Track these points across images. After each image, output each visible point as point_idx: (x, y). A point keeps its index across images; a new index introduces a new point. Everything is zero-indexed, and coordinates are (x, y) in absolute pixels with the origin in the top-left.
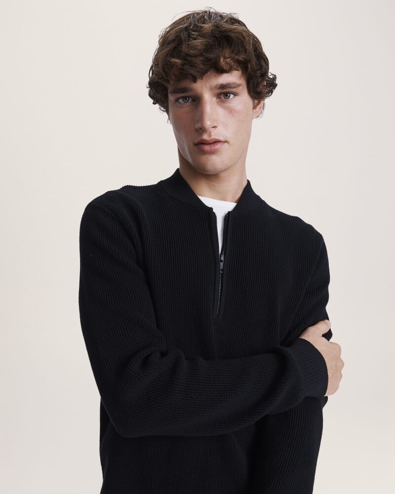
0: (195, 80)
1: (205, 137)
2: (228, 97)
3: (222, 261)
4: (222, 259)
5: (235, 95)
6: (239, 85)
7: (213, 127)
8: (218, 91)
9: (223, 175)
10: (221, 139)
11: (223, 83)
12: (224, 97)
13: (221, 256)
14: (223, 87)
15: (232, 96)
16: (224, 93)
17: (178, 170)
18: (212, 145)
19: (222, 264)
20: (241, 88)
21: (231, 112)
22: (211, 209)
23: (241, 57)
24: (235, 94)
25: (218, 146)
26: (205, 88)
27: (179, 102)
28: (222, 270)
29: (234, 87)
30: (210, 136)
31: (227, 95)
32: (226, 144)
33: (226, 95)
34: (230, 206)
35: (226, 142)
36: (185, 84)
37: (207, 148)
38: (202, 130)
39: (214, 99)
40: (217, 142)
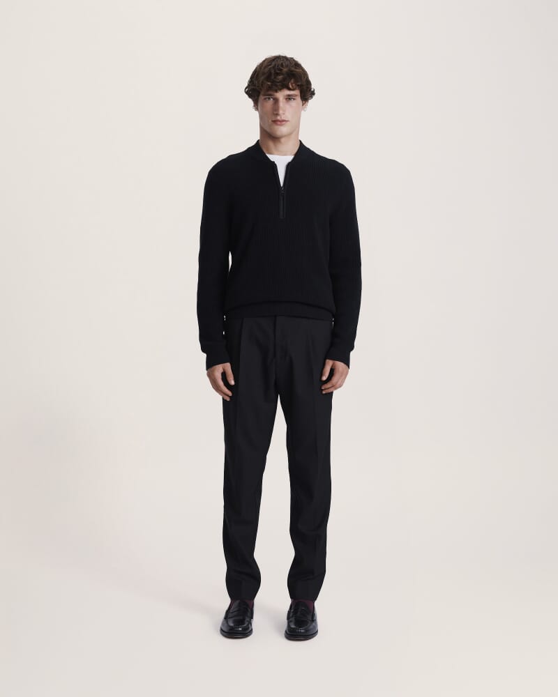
0: (276, 91)
1: (279, 118)
6: (296, 96)
8: (287, 97)
9: (283, 140)
10: (286, 119)
14: (289, 95)
15: (292, 100)
16: (289, 98)
17: (258, 141)
18: (281, 122)
20: (298, 97)
21: (291, 106)
23: (299, 84)
24: (294, 99)
25: (283, 123)
26: (281, 95)
27: (266, 100)
29: (294, 96)
30: (281, 118)
32: (288, 122)
33: (290, 99)
34: (290, 158)
36: (270, 92)
37: (279, 123)
38: (277, 114)
39: (284, 100)
40: (283, 121)
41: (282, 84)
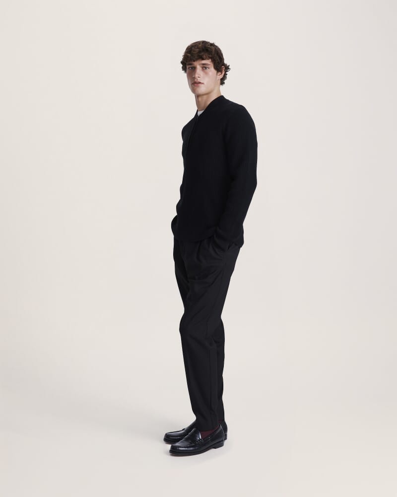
1: (196, 80)
5: (208, 68)
6: (211, 66)
7: (199, 77)
8: (202, 66)
14: (204, 64)
18: (198, 84)
25: (200, 85)
29: (208, 65)
31: (206, 68)
35: (203, 83)
36: (191, 63)
38: (194, 78)
40: (200, 83)
41: (198, 55)
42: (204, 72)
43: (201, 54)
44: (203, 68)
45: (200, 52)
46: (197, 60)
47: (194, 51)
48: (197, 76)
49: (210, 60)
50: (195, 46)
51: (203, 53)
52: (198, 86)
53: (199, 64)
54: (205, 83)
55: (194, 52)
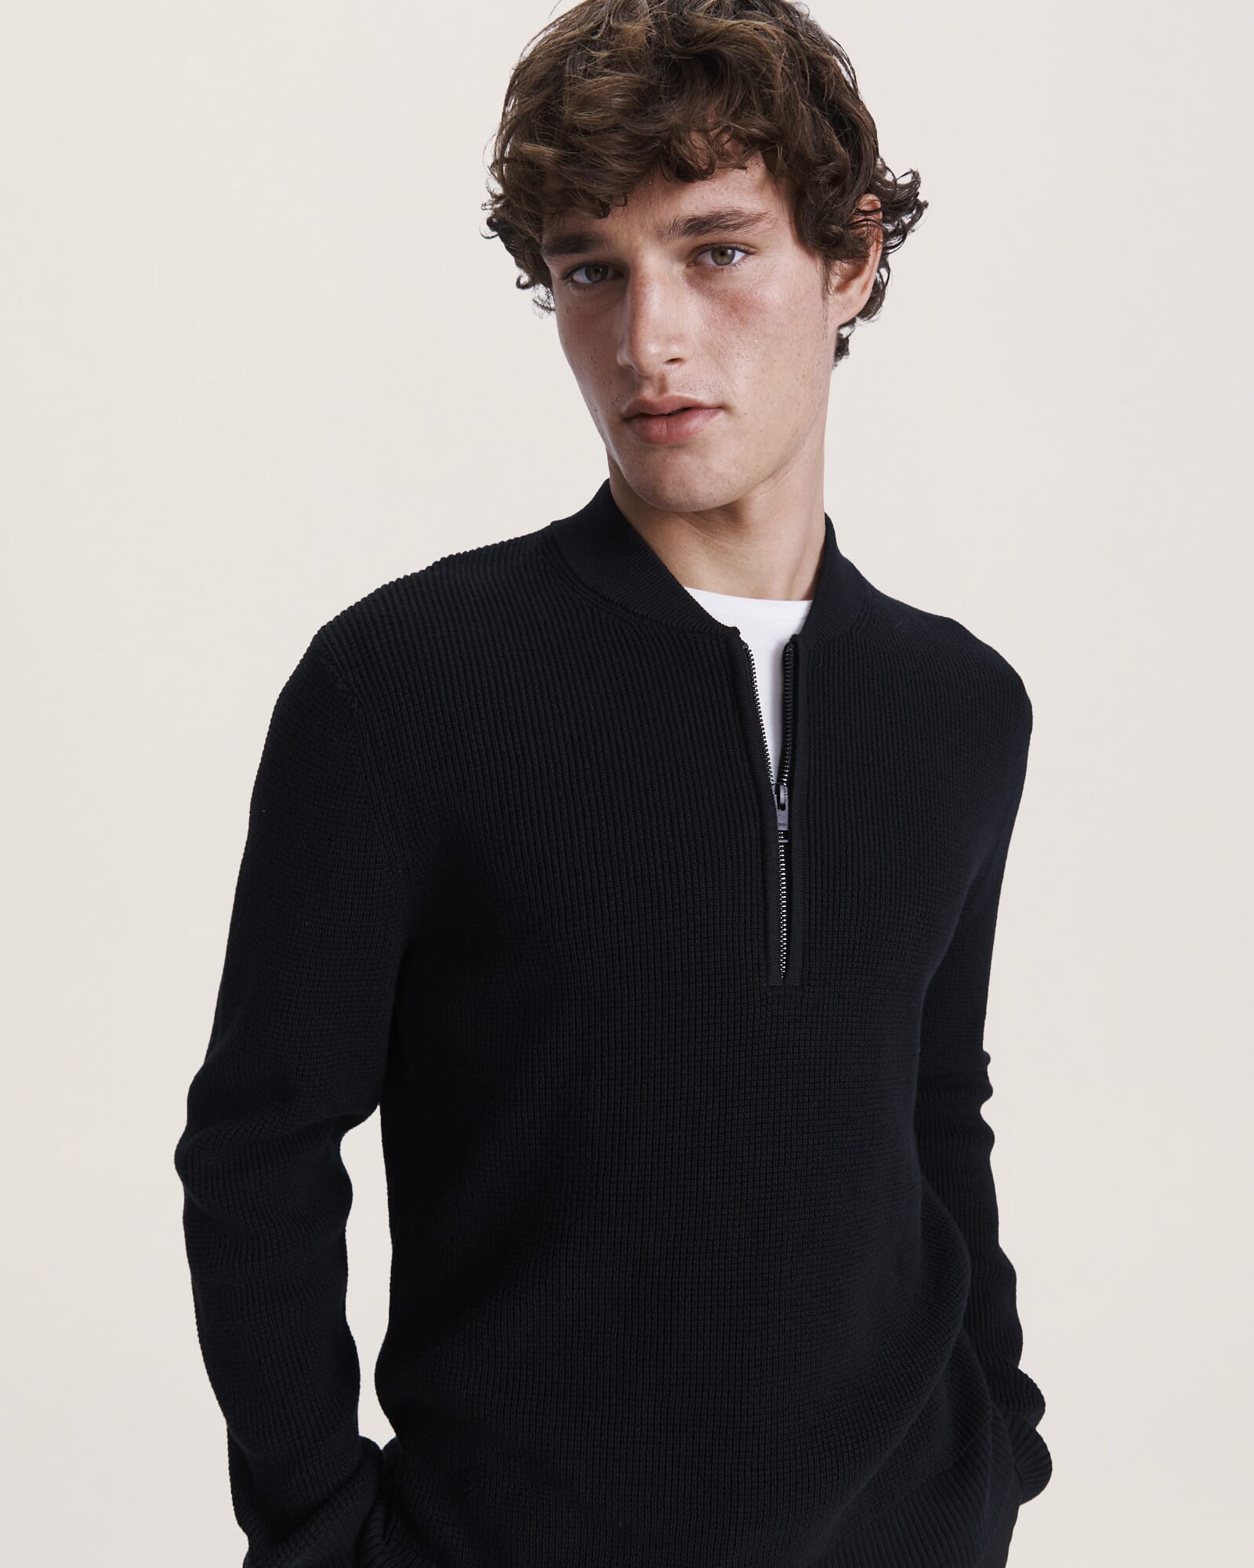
1: (649, 393)
2: (726, 260)
3: (782, 807)
4: (784, 796)
5: (747, 253)
6: (758, 218)
7: (673, 361)
8: (686, 242)
10: (703, 397)
11: (697, 213)
12: (715, 260)
13: (778, 793)
14: (697, 225)
15: (738, 255)
16: (709, 247)
18: (673, 419)
19: (782, 817)
20: (762, 226)
21: (735, 309)
22: (735, 631)
23: (758, 124)
24: (749, 251)
25: (695, 422)
26: (642, 234)
27: (573, 281)
28: (786, 834)
29: (737, 227)
30: (663, 388)
31: (723, 254)
32: (721, 415)
33: (722, 252)
35: (722, 407)
36: (580, 221)
37: (658, 428)
38: (635, 372)
39: (679, 269)
40: (688, 409)
41: (640, 142)
42: (711, 295)
43: (649, 128)
44: (693, 258)
45: (644, 101)
46: (627, 190)
47: (585, 103)
48: (652, 351)
49: (756, 171)
50: (586, 42)
51: (673, 114)
52: (679, 445)
53: (661, 235)
54: (741, 401)
55: (585, 117)
